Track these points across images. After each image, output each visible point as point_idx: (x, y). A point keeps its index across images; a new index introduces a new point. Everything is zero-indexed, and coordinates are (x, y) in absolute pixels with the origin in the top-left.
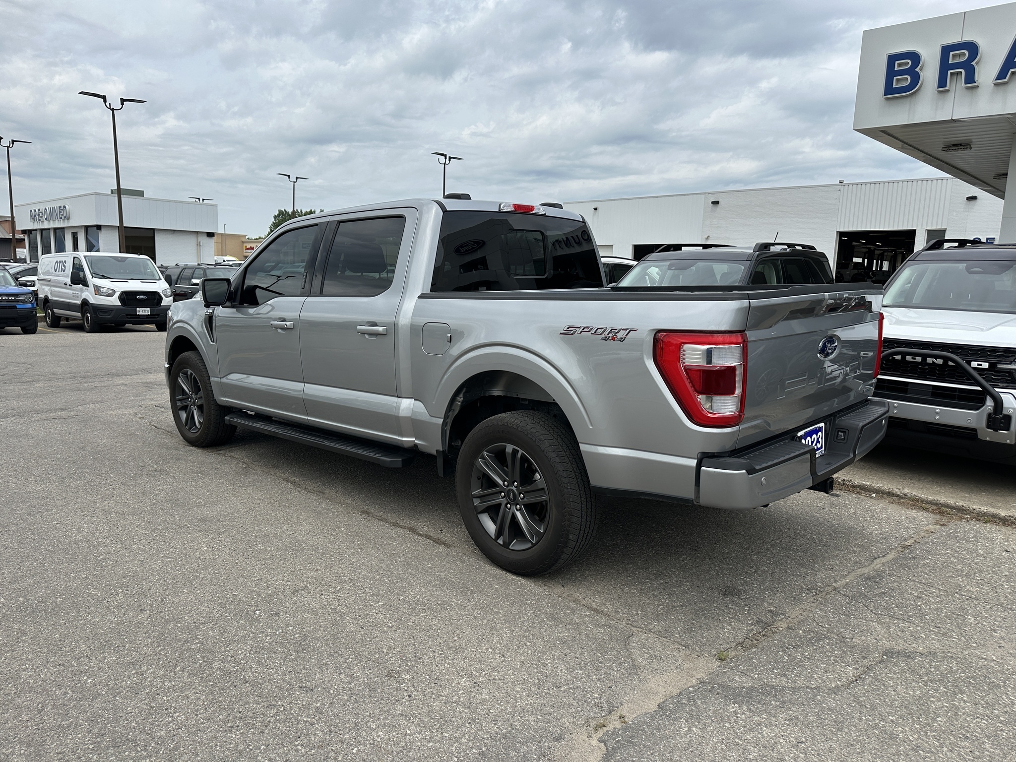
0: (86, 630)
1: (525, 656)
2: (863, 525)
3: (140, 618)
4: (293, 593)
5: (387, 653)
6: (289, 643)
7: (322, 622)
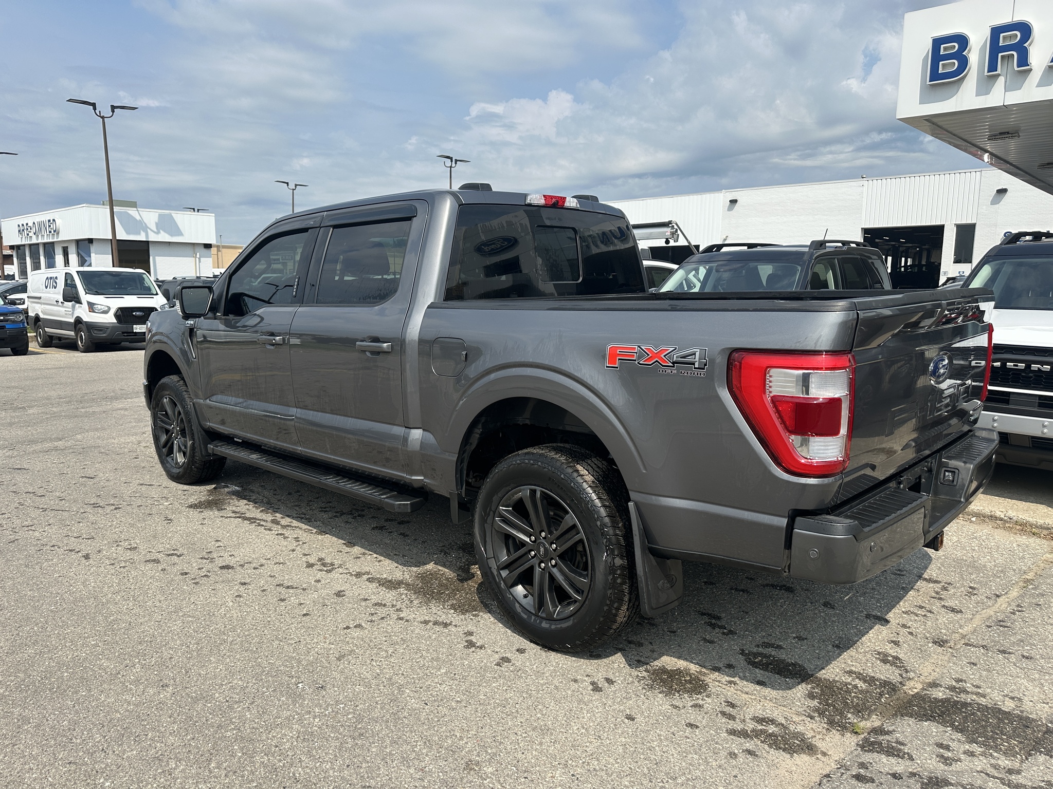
0: (99, 714)
1: (625, 738)
2: (972, 556)
3: (162, 696)
4: (339, 659)
5: (460, 737)
6: (342, 726)
7: (378, 697)
